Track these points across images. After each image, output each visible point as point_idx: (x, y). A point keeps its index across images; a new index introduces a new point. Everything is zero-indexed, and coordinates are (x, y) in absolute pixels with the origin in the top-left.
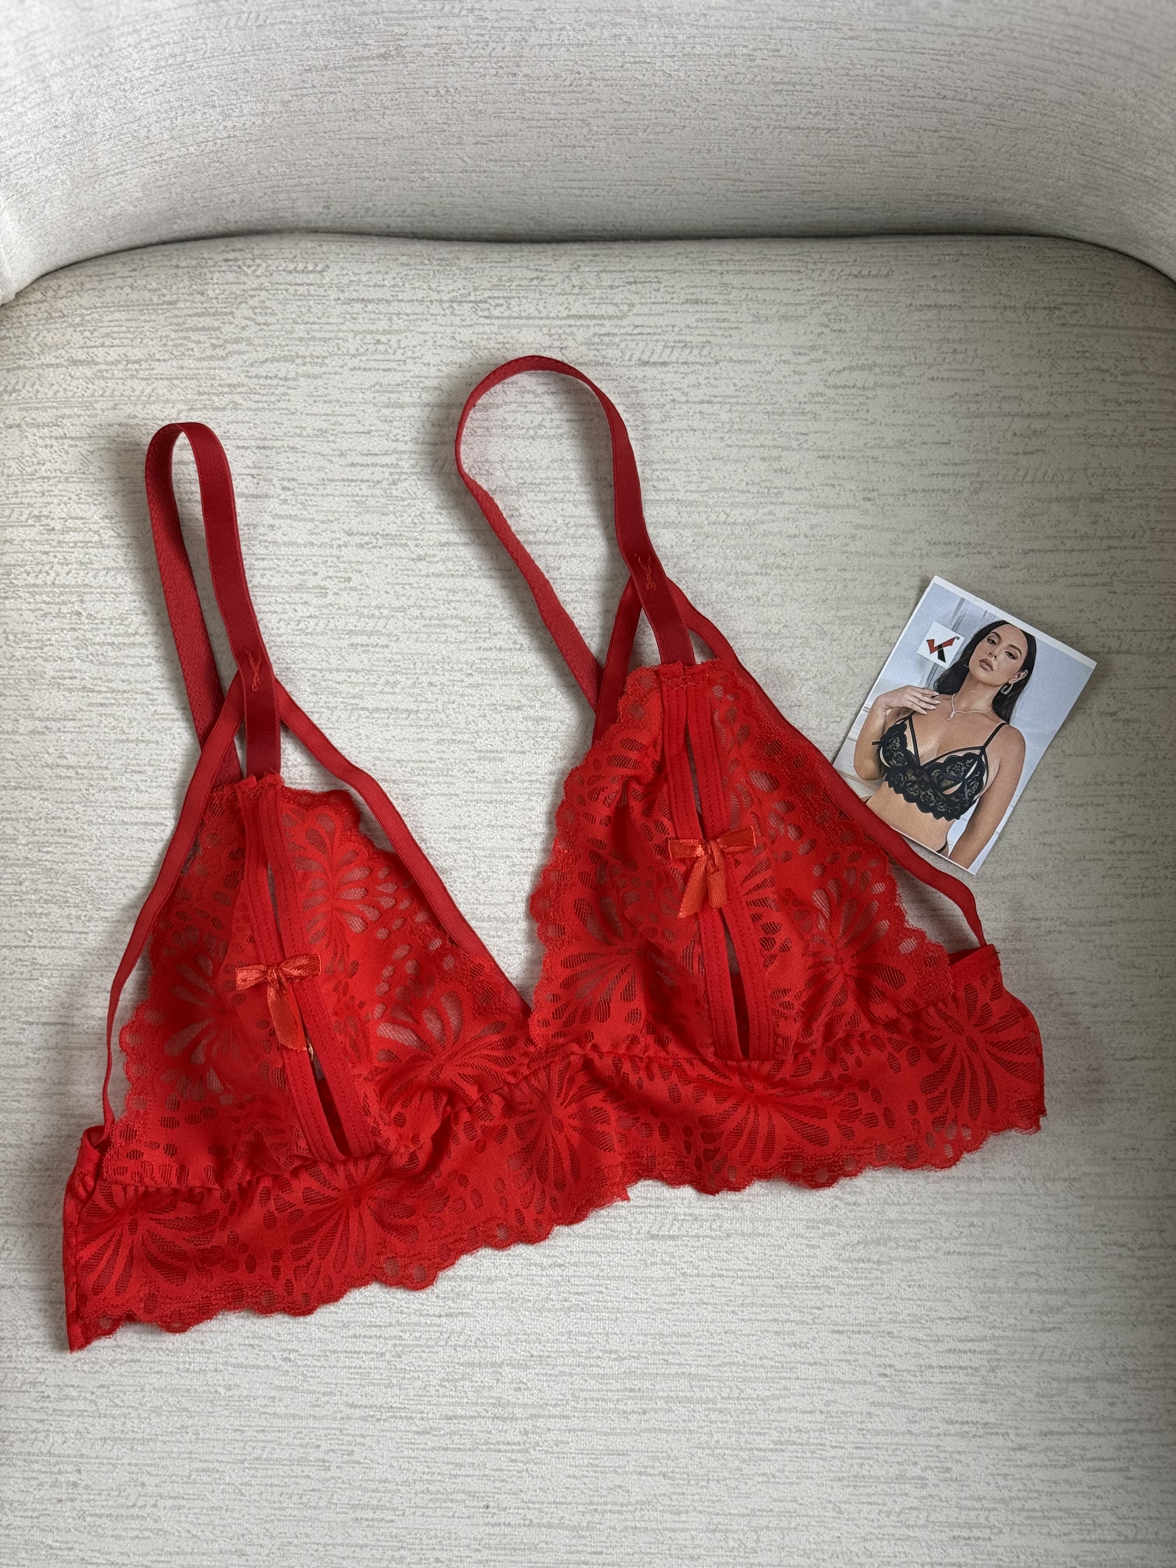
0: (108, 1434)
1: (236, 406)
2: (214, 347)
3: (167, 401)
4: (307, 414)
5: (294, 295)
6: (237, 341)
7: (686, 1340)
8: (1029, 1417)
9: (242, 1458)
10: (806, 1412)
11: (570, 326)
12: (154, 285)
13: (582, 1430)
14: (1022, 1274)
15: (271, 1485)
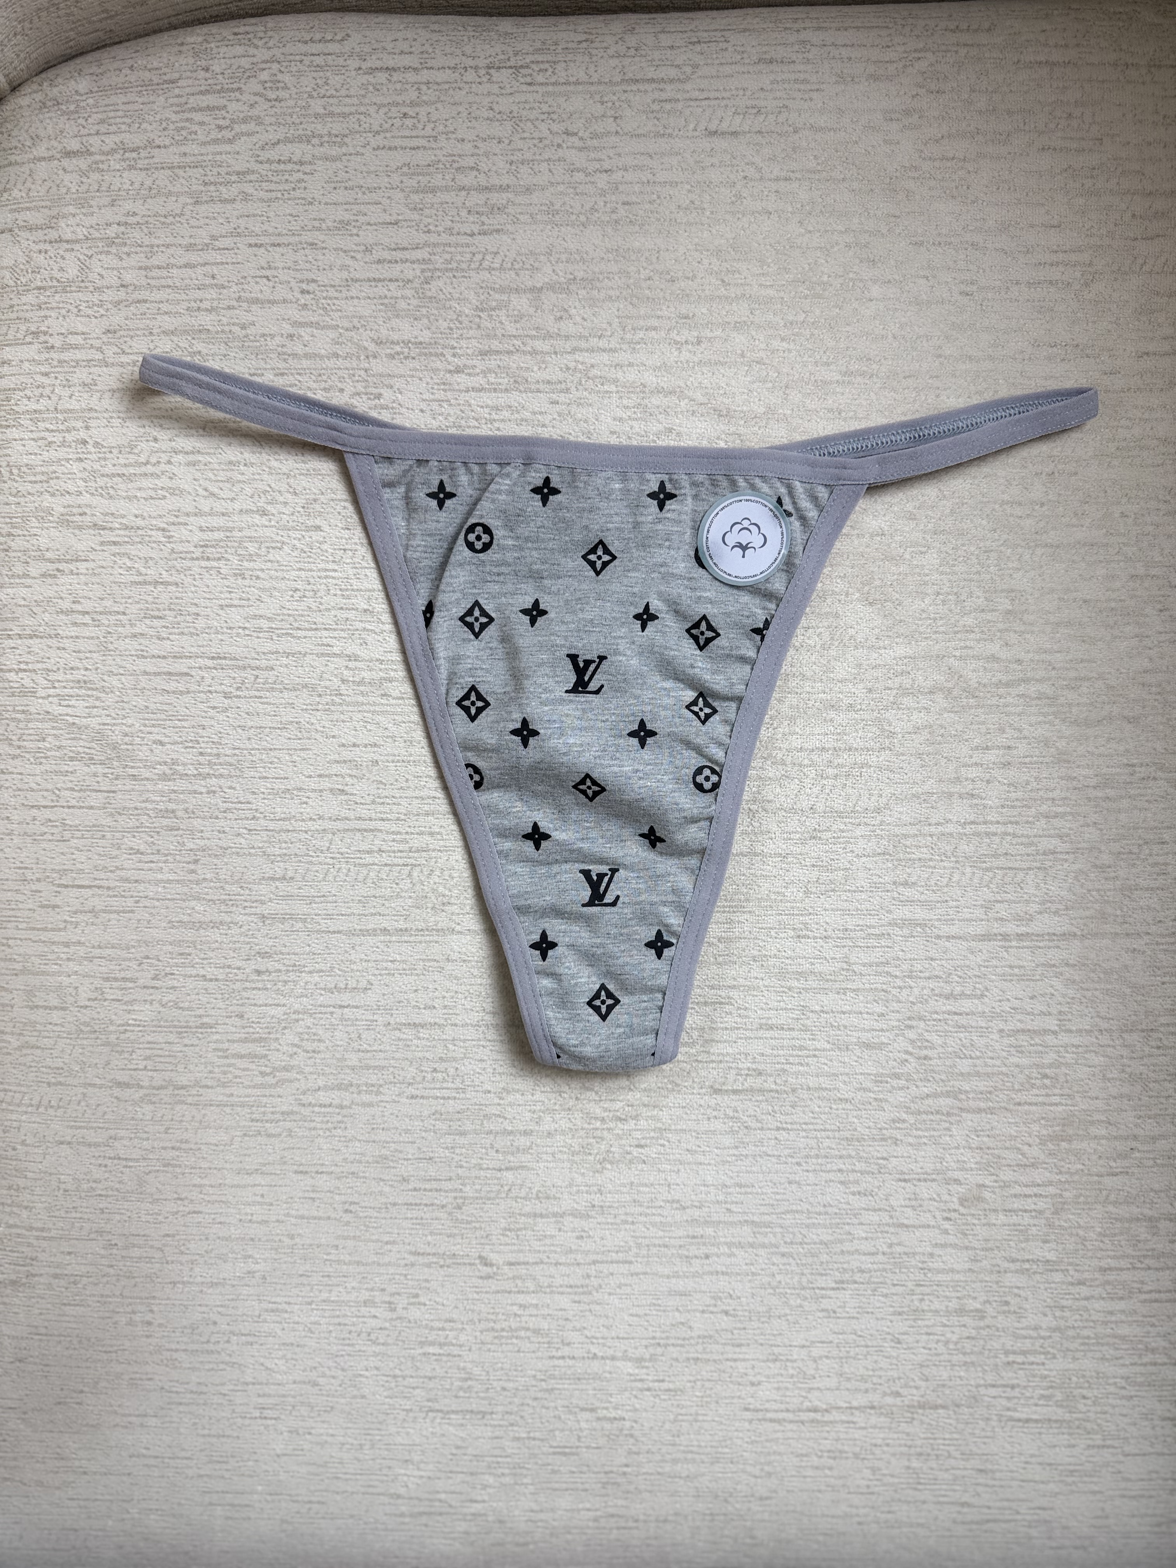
0: (178, 1279)
1: (246, 197)
2: (220, 128)
3: (170, 194)
4: (326, 204)
5: (309, 66)
6: (245, 121)
7: (749, 1190)
8: (1090, 1254)
9: (310, 1300)
10: (869, 1254)
11: (625, 91)
12: (155, 64)
13: (645, 1273)
14: (1092, 1123)
15: (339, 1324)
